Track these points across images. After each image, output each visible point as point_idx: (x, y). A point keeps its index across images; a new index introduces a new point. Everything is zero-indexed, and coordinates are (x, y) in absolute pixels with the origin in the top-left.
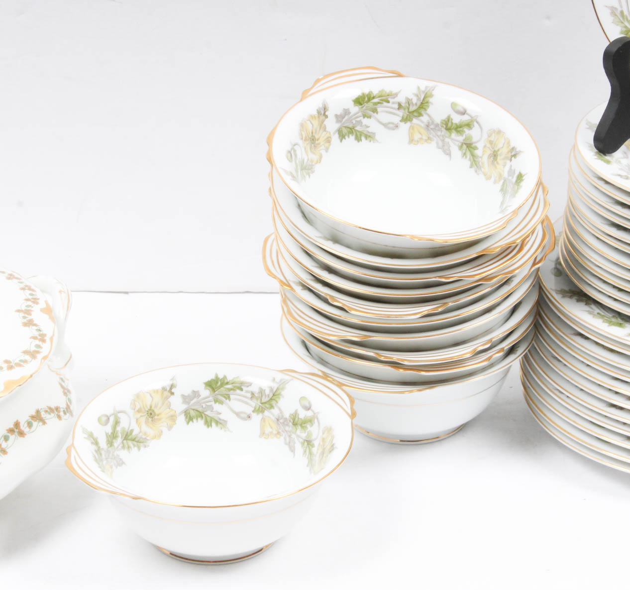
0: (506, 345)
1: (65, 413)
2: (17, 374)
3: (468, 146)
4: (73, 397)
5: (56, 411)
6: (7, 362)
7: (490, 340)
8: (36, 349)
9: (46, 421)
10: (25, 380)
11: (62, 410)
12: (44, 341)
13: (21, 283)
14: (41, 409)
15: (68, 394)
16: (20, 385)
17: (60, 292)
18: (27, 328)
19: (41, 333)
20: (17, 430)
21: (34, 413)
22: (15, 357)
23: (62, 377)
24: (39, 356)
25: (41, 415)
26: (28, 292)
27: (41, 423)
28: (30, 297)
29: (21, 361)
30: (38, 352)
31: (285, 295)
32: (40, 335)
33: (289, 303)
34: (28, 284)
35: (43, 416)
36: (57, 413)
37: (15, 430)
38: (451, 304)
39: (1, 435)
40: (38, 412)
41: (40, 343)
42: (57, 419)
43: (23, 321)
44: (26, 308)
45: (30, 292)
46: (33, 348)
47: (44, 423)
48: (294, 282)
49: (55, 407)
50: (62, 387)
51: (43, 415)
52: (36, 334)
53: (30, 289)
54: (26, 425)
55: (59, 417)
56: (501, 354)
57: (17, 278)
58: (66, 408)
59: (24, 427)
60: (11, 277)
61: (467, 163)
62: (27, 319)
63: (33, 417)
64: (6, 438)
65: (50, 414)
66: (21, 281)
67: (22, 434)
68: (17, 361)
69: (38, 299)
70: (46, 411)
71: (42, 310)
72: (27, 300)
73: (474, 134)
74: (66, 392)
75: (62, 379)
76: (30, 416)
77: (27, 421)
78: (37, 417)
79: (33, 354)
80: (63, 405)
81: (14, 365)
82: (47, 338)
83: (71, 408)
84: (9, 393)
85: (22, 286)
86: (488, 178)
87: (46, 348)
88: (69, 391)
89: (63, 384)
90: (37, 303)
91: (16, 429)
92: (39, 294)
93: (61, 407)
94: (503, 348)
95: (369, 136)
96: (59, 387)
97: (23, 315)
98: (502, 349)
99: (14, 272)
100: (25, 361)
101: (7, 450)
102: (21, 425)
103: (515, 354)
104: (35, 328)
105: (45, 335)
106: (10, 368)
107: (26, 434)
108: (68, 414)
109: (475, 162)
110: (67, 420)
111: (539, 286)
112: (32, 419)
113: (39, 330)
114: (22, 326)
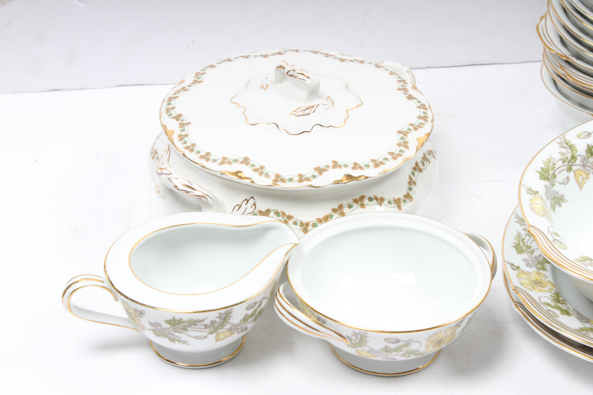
9: (430, 160)
11: (433, 152)
14: (425, 153)
19: (421, 103)
27: (428, 162)
40: (424, 155)
42: (434, 159)
51: (427, 156)
59: (420, 165)
64: (413, 174)
65: (430, 155)
67: (420, 170)
76: (421, 158)
77: (421, 161)
78: (425, 158)
101: (416, 182)
113: (419, 102)
114: (408, 100)
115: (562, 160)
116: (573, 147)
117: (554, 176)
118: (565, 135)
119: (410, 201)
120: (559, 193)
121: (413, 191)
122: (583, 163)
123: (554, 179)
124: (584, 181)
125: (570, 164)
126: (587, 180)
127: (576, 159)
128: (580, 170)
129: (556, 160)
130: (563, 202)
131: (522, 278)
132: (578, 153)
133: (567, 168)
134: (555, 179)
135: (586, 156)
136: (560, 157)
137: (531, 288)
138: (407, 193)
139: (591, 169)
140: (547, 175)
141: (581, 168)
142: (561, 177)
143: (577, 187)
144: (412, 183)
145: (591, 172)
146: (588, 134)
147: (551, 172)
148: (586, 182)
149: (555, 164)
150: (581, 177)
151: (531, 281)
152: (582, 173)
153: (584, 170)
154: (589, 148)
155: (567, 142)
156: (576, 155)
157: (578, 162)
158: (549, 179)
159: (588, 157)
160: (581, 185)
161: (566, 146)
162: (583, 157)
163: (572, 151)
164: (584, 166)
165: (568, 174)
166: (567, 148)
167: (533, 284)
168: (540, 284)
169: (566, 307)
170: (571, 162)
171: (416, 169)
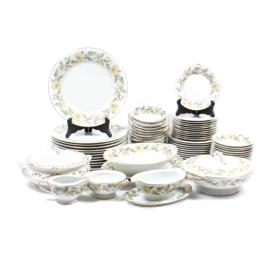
3: (152, 111)
61: (152, 114)
73: (153, 109)
86: (157, 114)
95: (138, 114)
109: (154, 113)
128: (124, 152)
130: (117, 156)
150: (124, 154)
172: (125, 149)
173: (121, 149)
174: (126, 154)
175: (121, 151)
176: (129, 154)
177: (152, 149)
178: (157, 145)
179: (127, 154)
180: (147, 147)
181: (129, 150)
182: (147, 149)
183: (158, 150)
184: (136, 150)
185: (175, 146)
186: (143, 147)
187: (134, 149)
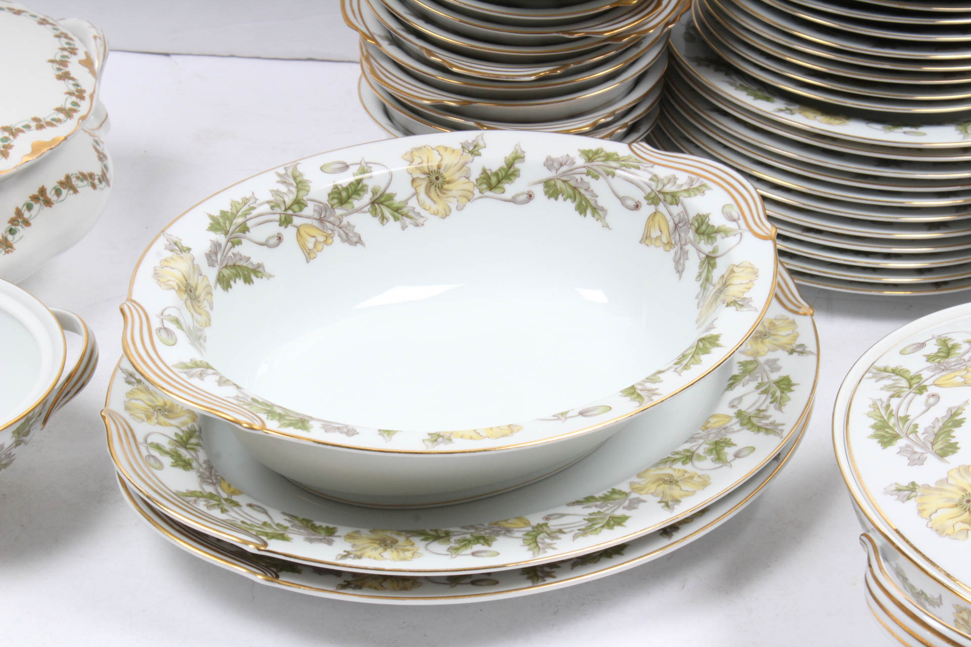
0: (629, 120)
1: (100, 182)
2: (48, 135)
4: (110, 163)
5: (90, 178)
6: (35, 119)
7: (613, 113)
8: (73, 107)
9: (78, 189)
10: (58, 143)
11: (97, 177)
12: (82, 98)
13: (57, 29)
14: (72, 174)
15: (104, 159)
16: (51, 149)
17: (95, 37)
18: (61, 82)
19: (79, 88)
20: (43, 198)
21: (63, 179)
22: (46, 114)
23: (97, 139)
24: (76, 116)
25: (71, 182)
26: (64, 40)
27: (71, 192)
28: (66, 46)
29: (53, 120)
30: (75, 111)
31: (367, 51)
32: (77, 91)
33: (372, 61)
34: (64, 31)
35: (74, 183)
36: (90, 180)
37: (41, 198)
38: (572, 66)
39: (23, 203)
40: (68, 177)
41: (78, 100)
42: (91, 188)
43: (57, 74)
44: (61, 58)
45: (66, 41)
46: (69, 106)
47: (76, 191)
48: (380, 36)
49: (88, 173)
50: (97, 150)
51: (74, 181)
52: (73, 89)
53: (66, 36)
54: (53, 192)
55: (94, 186)
56: (624, 130)
57: (52, 24)
58: (102, 176)
59: (51, 194)
60: (43, 22)
62: (63, 71)
63: (61, 183)
64: (29, 207)
65: (82, 181)
66: (56, 27)
67: (48, 203)
68: (49, 120)
69: (77, 49)
70: (78, 178)
71: (81, 62)
72: (63, 49)
74: (102, 157)
75: (96, 142)
76: (58, 182)
77: (55, 188)
78: (67, 184)
79: (69, 113)
80: (98, 172)
81: (44, 124)
82: (87, 95)
83: (108, 176)
84: (38, 157)
85: (57, 33)
87: (84, 106)
88: (105, 156)
89: (98, 147)
90: (75, 54)
91: (42, 196)
92: (77, 44)
93: (96, 173)
94: (627, 123)
96: (93, 150)
97: (58, 66)
98: (625, 125)
99: (48, 17)
100: (59, 121)
101: (31, 222)
102: (48, 192)
103: (638, 132)
104: (71, 82)
105: (84, 91)
106: (40, 127)
107: (53, 204)
108: (104, 183)
110: (102, 189)
111: (669, 54)
112: (61, 186)
113: (77, 85)
114: (56, 80)
115: (272, 204)
116: (304, 184)
117: (244, 229)
118: (298, 164)
119: (6, 252)
120: (251, 260)
121: (17, 236)
122: (321, 215)
123: (241, 234)
124: (319, 247)
125: (290, 212)
126: (325, 246)
127: (303, 206)
128: (312, 226)
129: (258, 202)
130: (257, 277)
131: (137, 399)
132: (311, 195)
133: (280, 220)
134: (245, 233)
135: (328, 204)
136: (270, 197)
137: (143, 416)
138: (3, 237)
139: (336, 228)
140: (227, 225)
141: (316, 223)
142: (259, 233)
143: (301, 256)
144: (19, 222)
145: (336, 232)
146: (343, 166)
147: (239, 220)
148: (322, 249)
149: (253, 208)
150: (313, 240)
151: (150, 406)
152: (313, 232)
153: (322, 229)
154: (336, 190)
155: (297, 174)
156: (305, 198)
157: (309, 210)
158: (229, 232)
159: (332, 206)
160: (309, 255)
161: (292, 181)
162: (322, 205)
163: (298, 191)
164: (321, 220)
165: (282, 230)
166: (292, 184)
167: (152, 411)
168: (168, 412)
169: (192, 456)
170: (292, 210)
171: (39, 199)
172: (324, 199)
173: (289, 199)
174: (328, 238)
175: (286, 221)
176: (359, 241)
177: (552, 190)
178: (590, 156)
179: (337, 239)
180: (508, 173)
181: (357, 203)
182: (511, 189)
183: (601, 202)
184: (413, 203)
185: (753, 191)
186: (476, 174)
187: (401, 191)
